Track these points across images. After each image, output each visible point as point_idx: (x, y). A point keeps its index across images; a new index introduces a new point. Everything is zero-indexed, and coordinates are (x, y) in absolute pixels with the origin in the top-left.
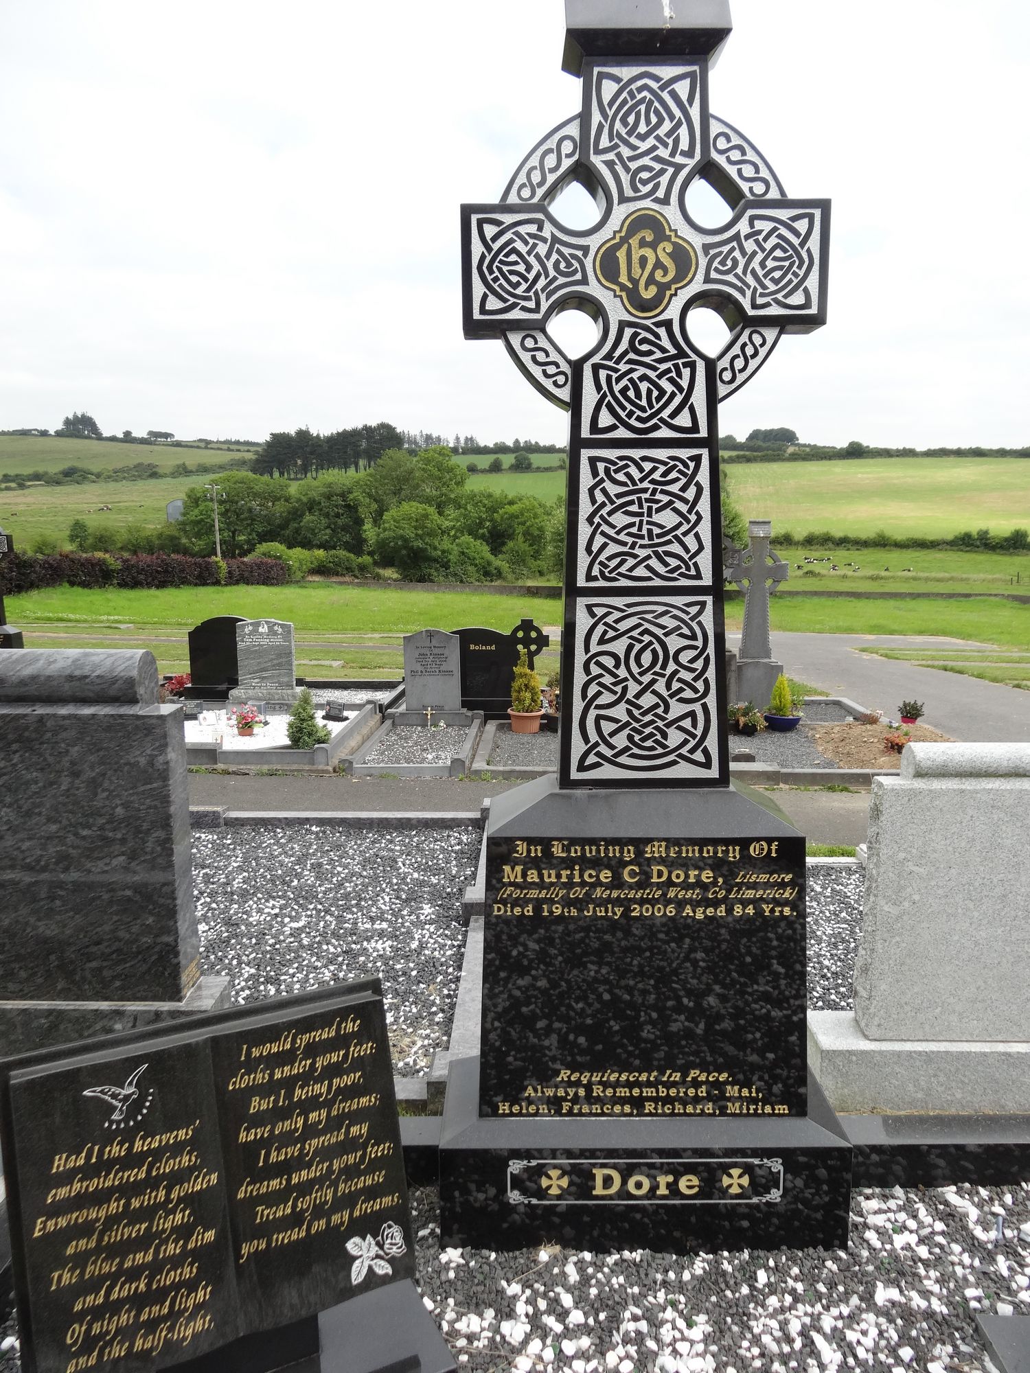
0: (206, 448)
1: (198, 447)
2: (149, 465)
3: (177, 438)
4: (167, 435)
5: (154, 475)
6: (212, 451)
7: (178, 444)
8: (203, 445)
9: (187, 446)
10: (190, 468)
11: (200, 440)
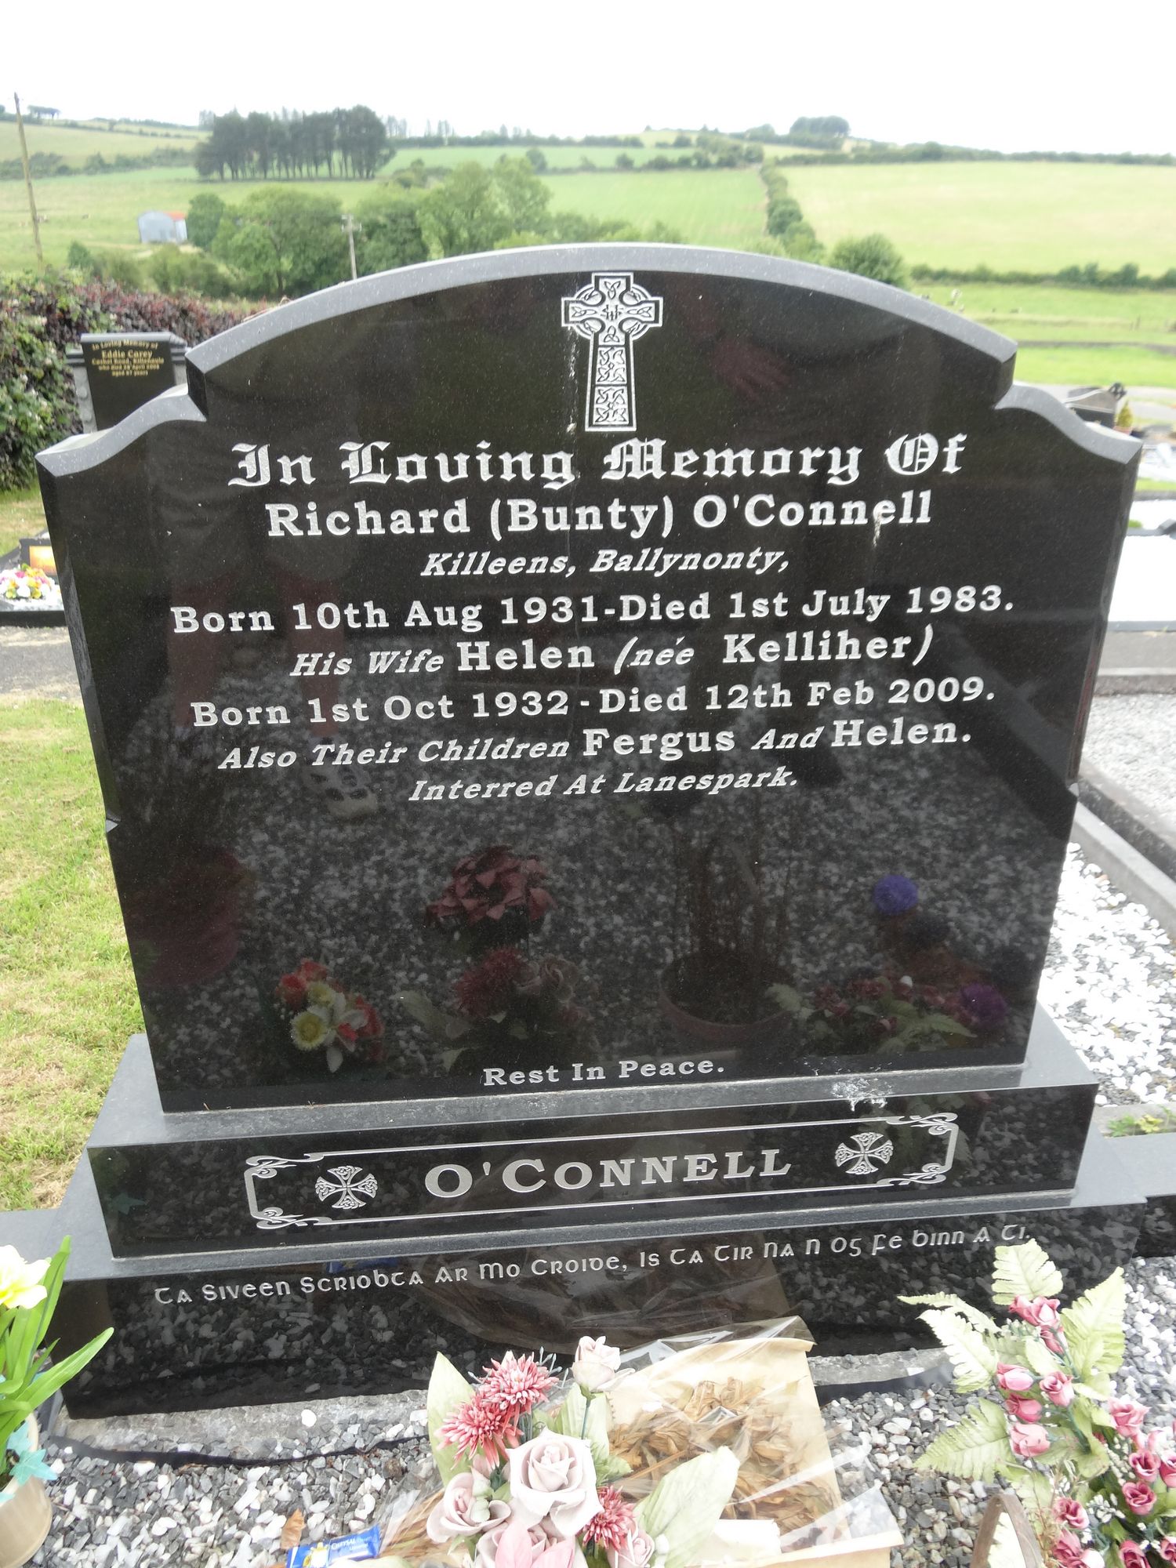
0: (111, 130)
1: (100, 129)
2: (51, 156)
3: (65, 115)
4: (52, 112)
5: (64, 171)
6: (121, 137)
7: (73, 125)
8: (106, 126)
9: (84, 128)
10: (107, 161)
11: (99, 120)
